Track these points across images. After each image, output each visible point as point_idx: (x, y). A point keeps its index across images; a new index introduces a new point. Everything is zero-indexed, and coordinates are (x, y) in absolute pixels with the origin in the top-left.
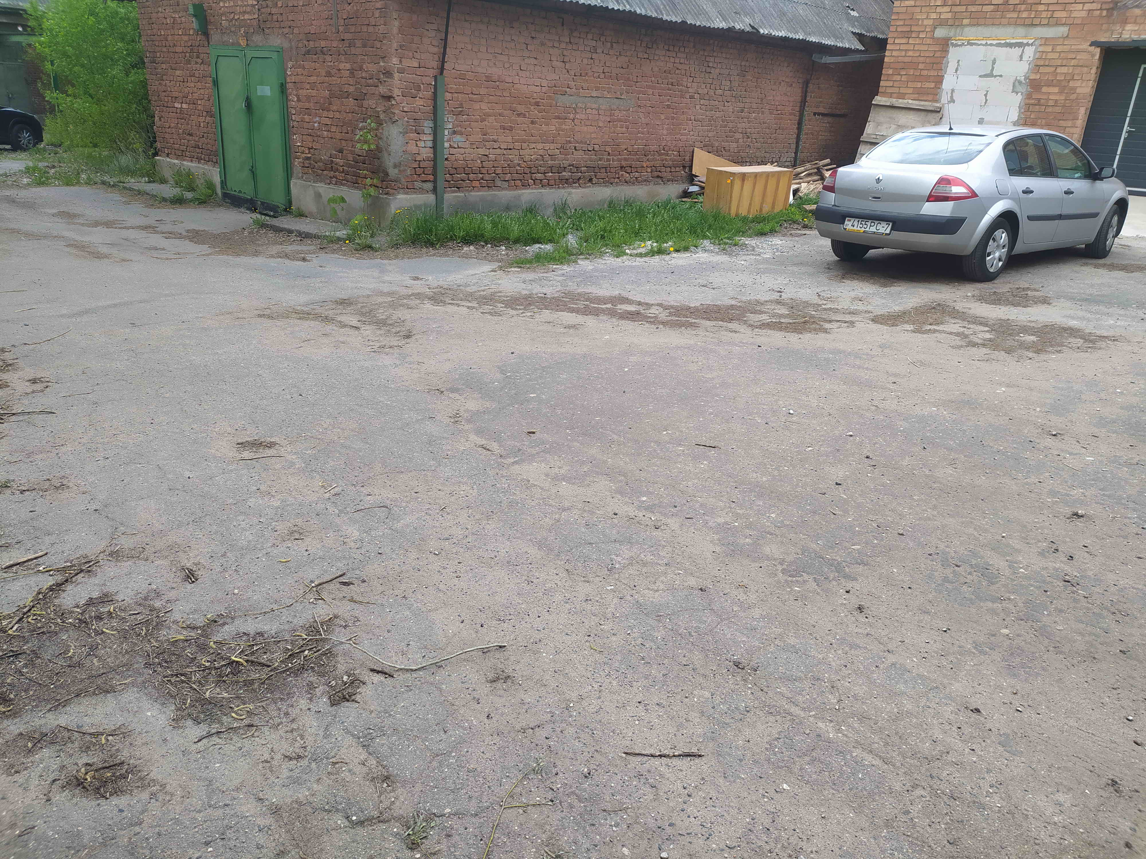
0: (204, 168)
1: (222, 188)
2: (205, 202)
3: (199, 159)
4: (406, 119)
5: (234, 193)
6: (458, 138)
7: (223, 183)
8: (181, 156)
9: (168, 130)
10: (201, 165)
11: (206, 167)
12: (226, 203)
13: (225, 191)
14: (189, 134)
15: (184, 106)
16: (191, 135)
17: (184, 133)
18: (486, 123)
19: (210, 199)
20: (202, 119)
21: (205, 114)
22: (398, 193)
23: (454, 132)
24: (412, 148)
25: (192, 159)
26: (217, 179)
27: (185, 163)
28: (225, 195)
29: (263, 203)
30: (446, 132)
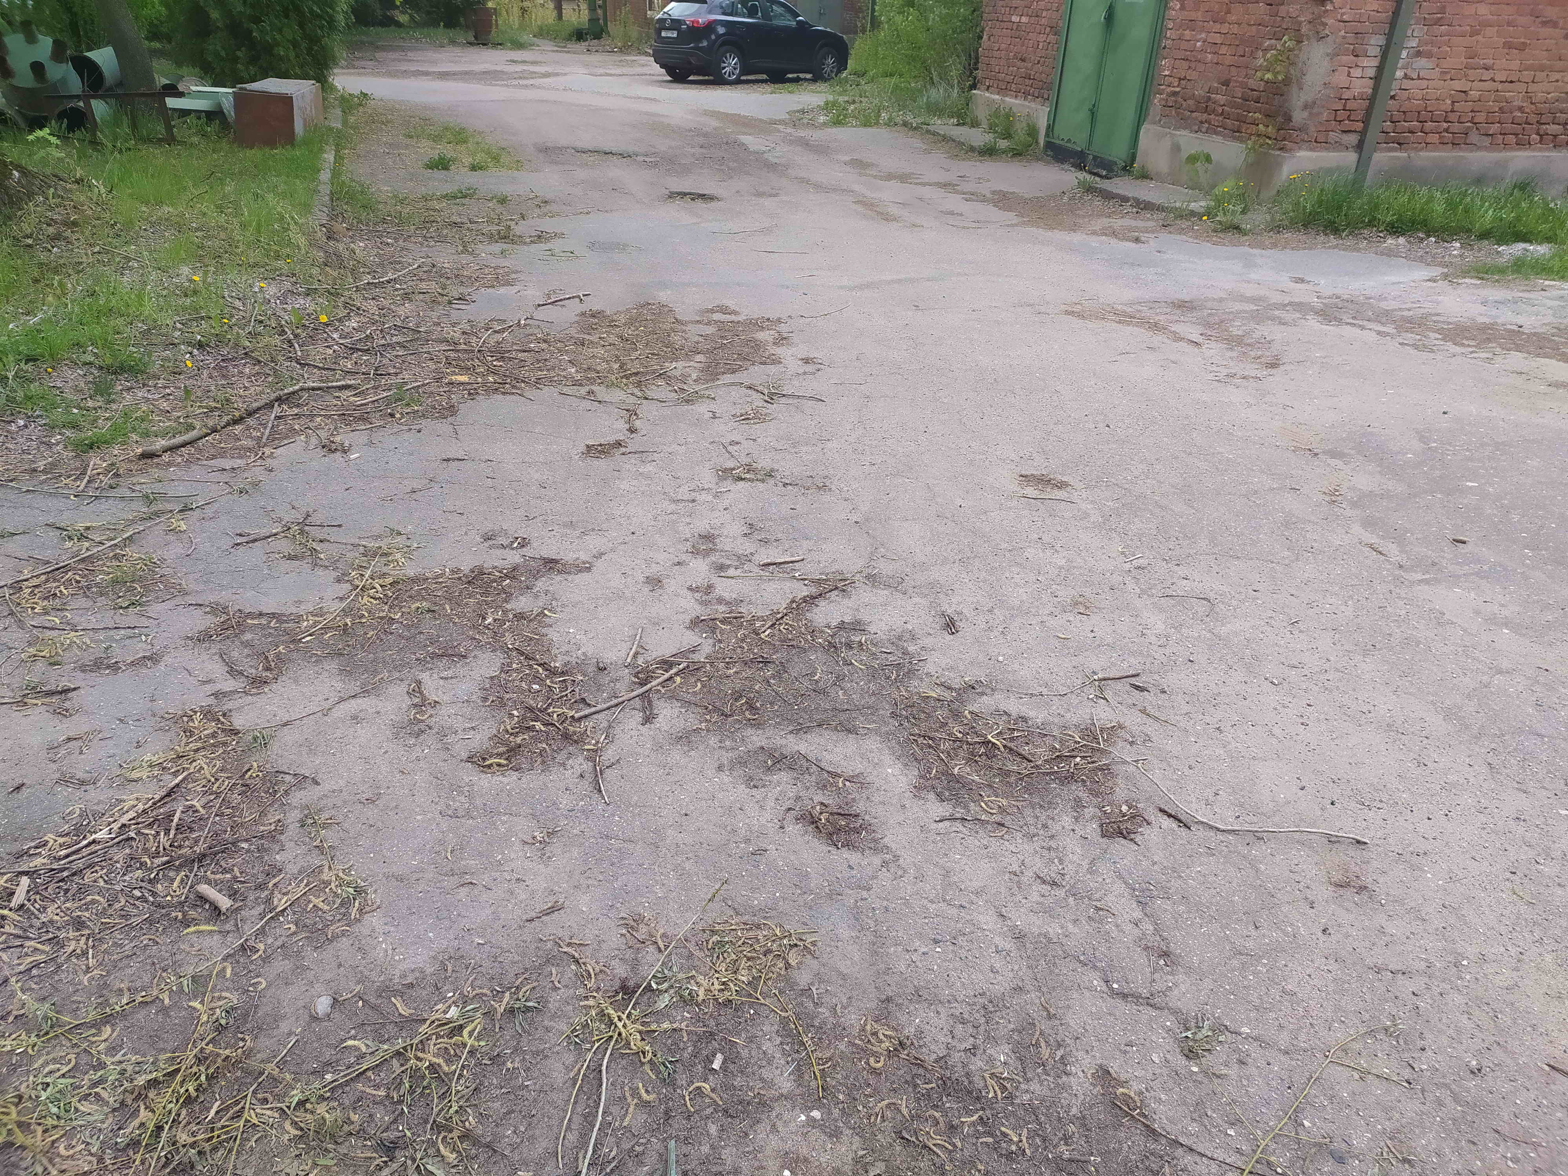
0: (1029, 107)
1: (1047, 135)
2: (1020, 155)
3: (1026, 94)
4: (1342, 33)
5: (1061, 142)
6: (1422, 62)
7: (1050, 128)
8: (1003, 90)
9: (996, 54)
10: (1026, 103)
11: (1033, 105)
12: (1048, 156)
13: (1050, 140)
14: (1021, 59)
15: (1024, 19)
16: (1023, 60)
17: (1015, 57)
18: (1480, 38)
19: (1027, 151)
20: (1042, 38)
21: (1048, 29)
22: (1300, 148)
23: (1419, 54)
24: (1341, 79)
25: (1017, 94)
26: (1042, 124)
27: (1007, 99)
28: (1049, 145)
29: (1095, 158)
30: (1404, 54)
